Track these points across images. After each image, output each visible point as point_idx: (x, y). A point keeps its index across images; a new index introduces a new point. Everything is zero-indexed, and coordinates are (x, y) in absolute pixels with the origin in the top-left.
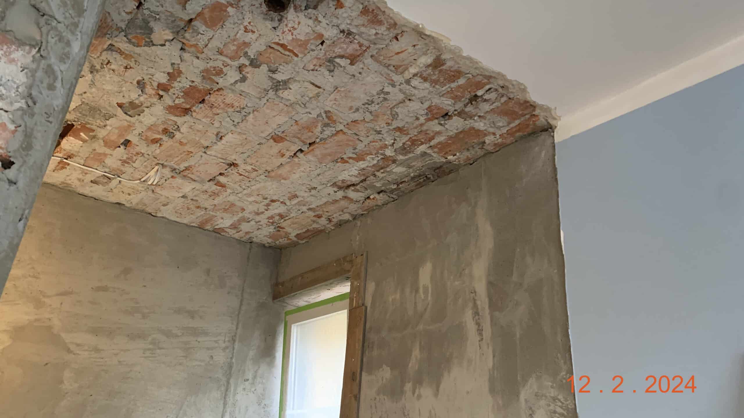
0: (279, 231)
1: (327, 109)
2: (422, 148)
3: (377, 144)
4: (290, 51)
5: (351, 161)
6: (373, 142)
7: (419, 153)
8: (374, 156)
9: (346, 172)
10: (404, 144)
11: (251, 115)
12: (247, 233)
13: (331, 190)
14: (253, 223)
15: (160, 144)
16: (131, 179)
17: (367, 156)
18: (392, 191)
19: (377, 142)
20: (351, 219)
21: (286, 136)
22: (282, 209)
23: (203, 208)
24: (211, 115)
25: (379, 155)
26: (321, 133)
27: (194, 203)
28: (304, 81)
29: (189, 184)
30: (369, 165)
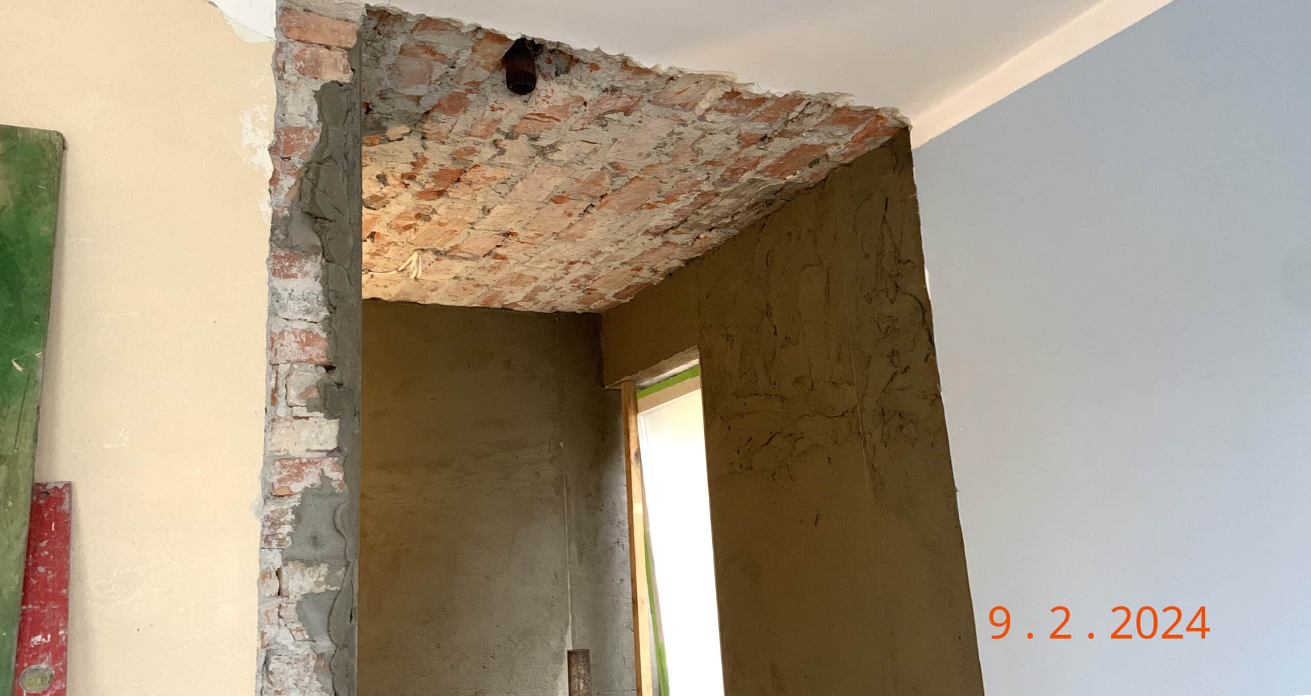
0: (590, 293)
1: (611, 161)
2: (747, 176)
3: (687, 182)
4: (548, 117)
5: (659, 205)
6: (681, 181)
7: (745, 181)
8: (688, 195)
9: (657, 217)
10: (722, 176)
11: (520, 183)
12: (548, 303)
13: (645, 239)
14: (552, 291)
15: (415, 229)
16: (386, 270)
17: (678, 197)
18: (727, 226)
19: (686, 180)
20: (683, 265)
21: (569, 195)
22: (587, 270)
23: (483, 285)
24: (471, 192)
25: (693, 192)
26: (612, 185)
27: (472, 282)
28: (574, 142)
29: (460, 263)
30: (685, 205)
